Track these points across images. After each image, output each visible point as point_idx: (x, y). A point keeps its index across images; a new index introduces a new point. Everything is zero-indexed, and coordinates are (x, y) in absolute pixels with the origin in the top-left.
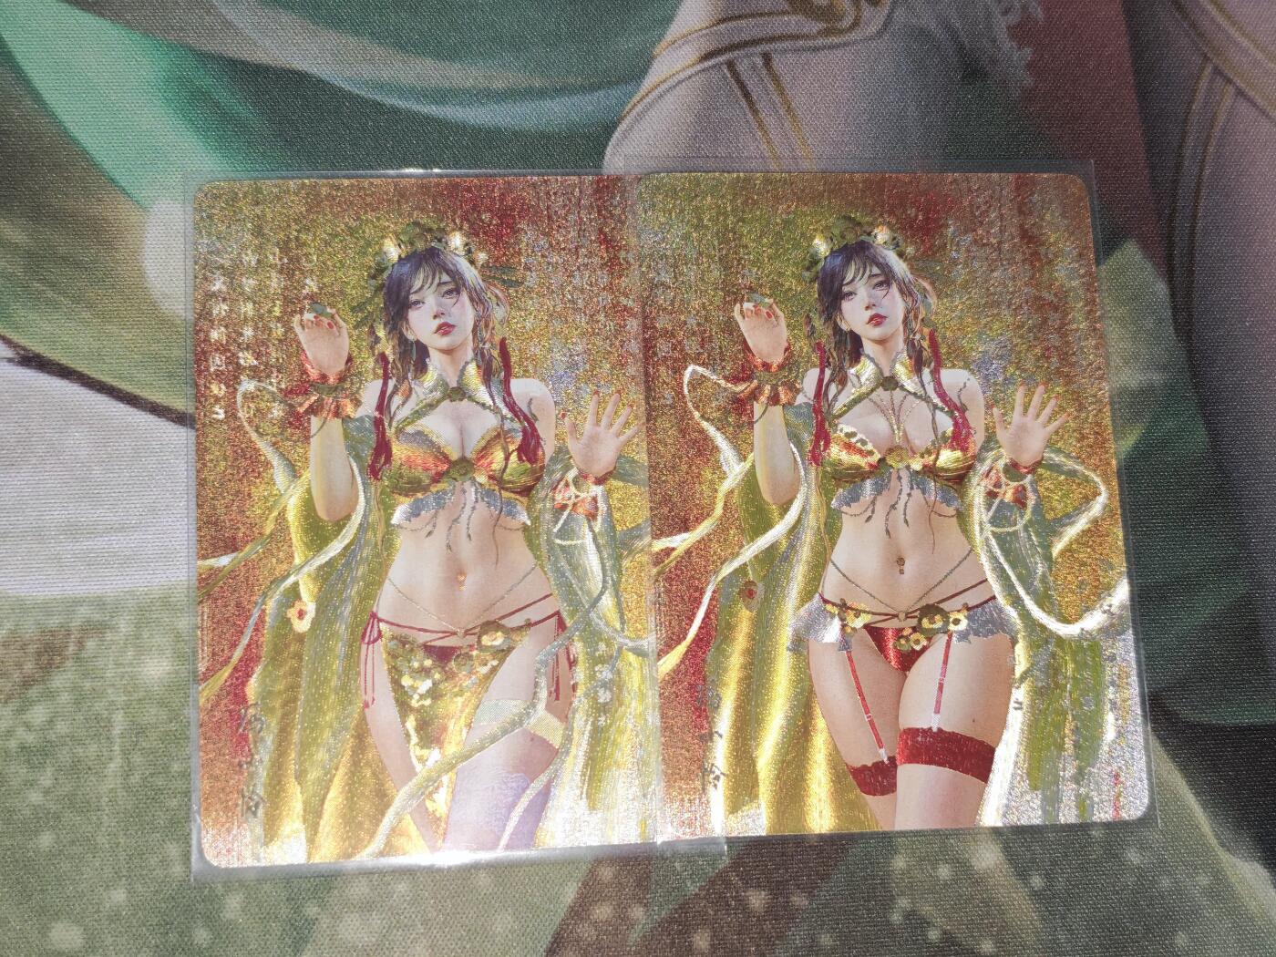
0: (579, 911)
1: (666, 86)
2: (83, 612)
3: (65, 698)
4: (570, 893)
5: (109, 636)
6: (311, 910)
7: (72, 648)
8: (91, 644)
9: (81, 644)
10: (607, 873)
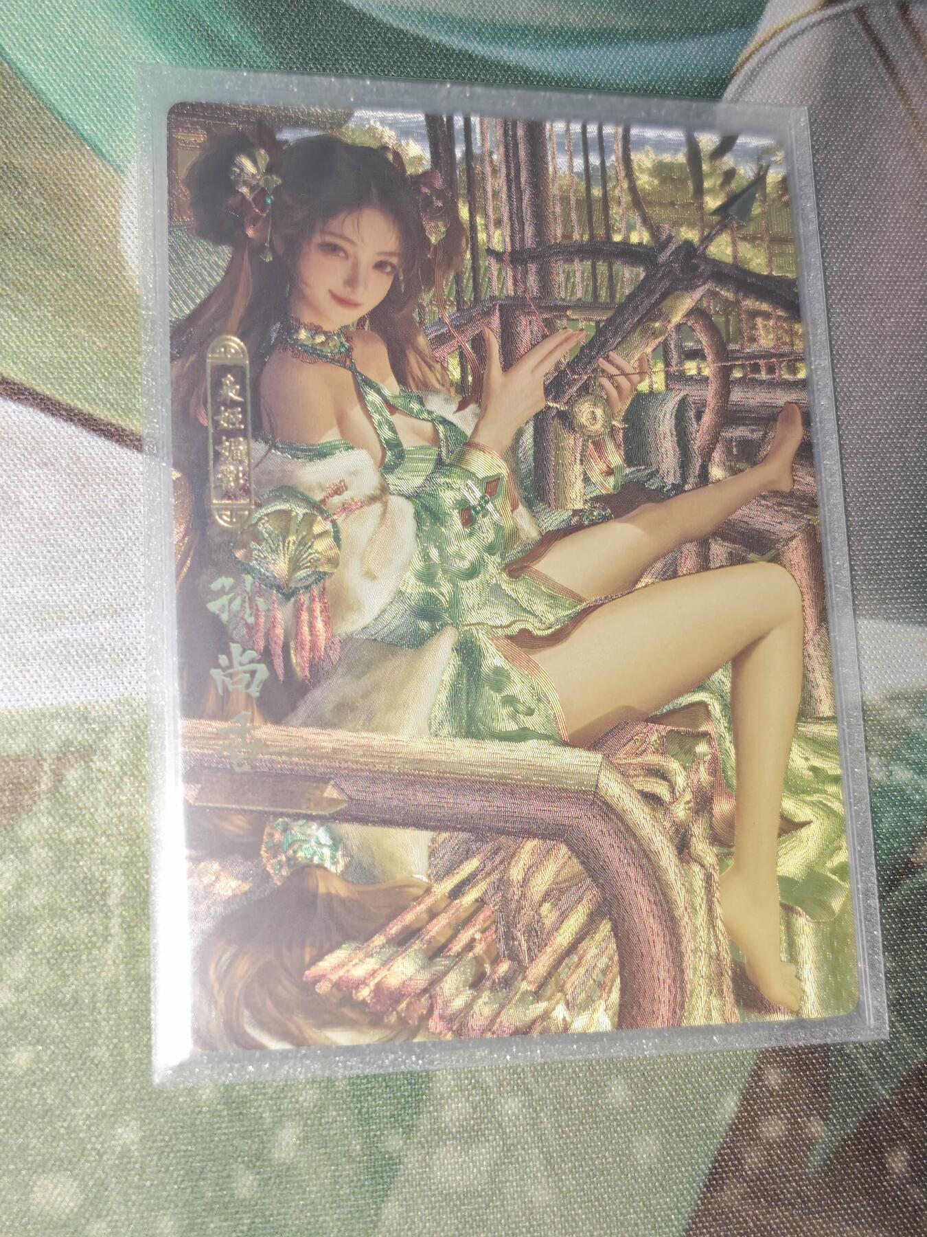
0: (744, 1126)
1: (780, 38)
2: (60, 729)
3: (39, 853)
4: (730, 1105)
5: (97, 763)
6: (394, 1142)
7: (45, 783)
8: (73, 776)
9: (58, 778)
10: (773, 1078)
